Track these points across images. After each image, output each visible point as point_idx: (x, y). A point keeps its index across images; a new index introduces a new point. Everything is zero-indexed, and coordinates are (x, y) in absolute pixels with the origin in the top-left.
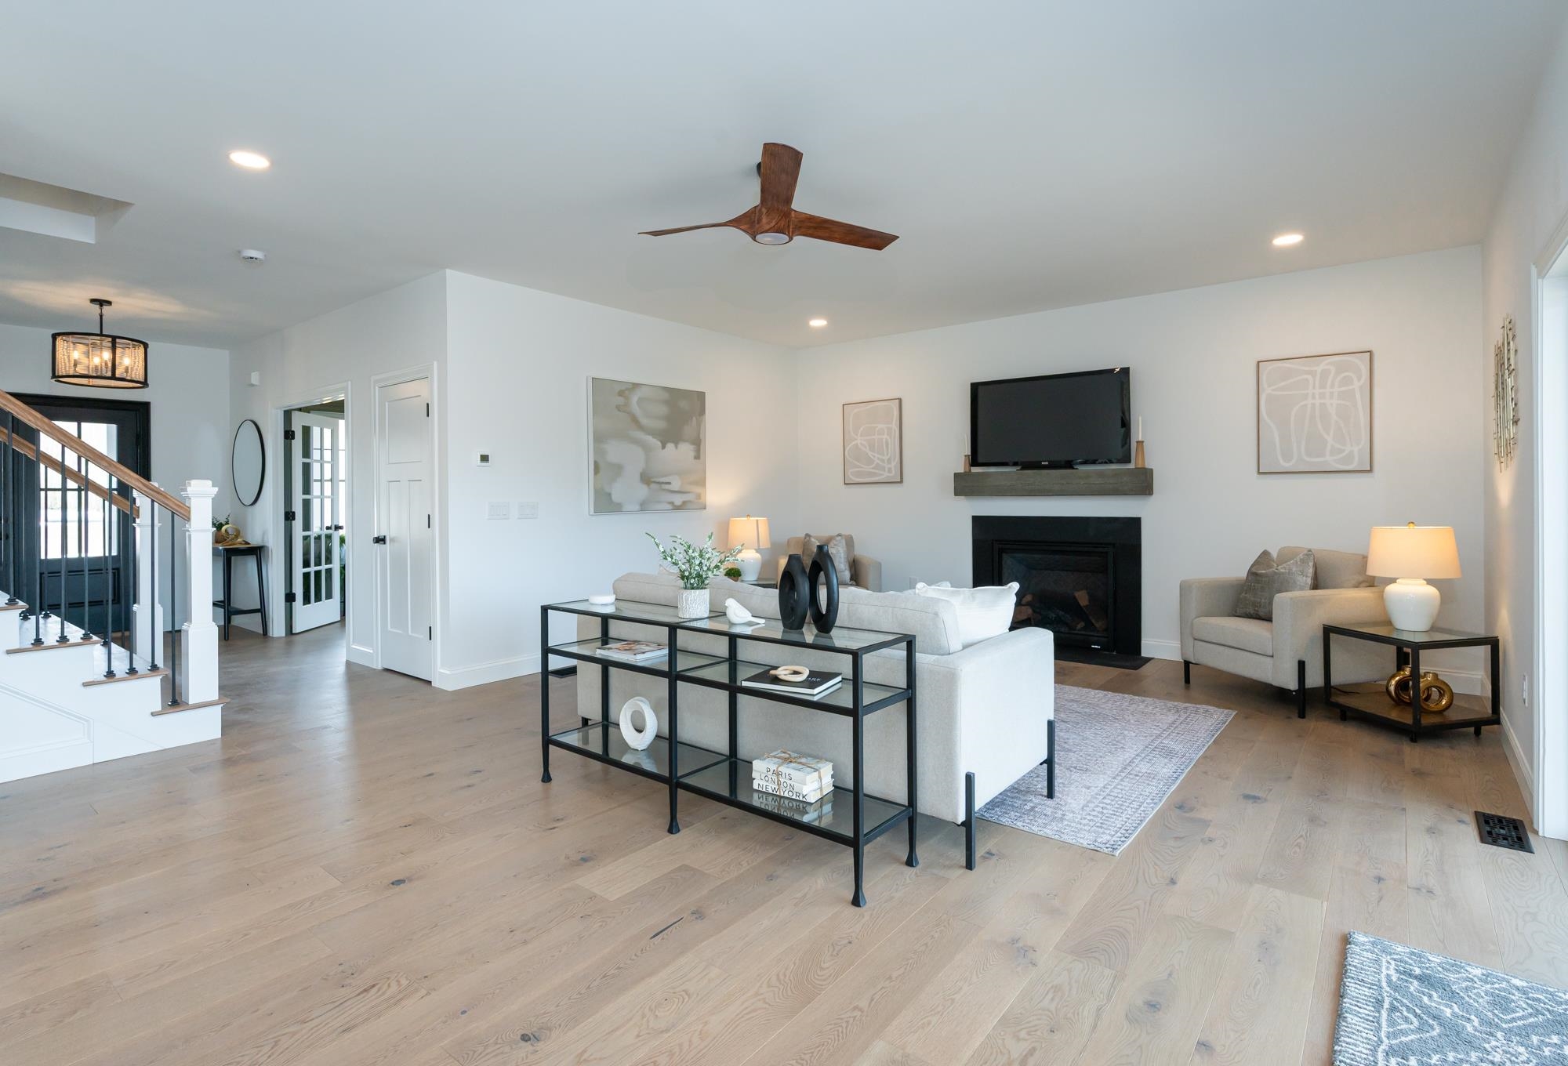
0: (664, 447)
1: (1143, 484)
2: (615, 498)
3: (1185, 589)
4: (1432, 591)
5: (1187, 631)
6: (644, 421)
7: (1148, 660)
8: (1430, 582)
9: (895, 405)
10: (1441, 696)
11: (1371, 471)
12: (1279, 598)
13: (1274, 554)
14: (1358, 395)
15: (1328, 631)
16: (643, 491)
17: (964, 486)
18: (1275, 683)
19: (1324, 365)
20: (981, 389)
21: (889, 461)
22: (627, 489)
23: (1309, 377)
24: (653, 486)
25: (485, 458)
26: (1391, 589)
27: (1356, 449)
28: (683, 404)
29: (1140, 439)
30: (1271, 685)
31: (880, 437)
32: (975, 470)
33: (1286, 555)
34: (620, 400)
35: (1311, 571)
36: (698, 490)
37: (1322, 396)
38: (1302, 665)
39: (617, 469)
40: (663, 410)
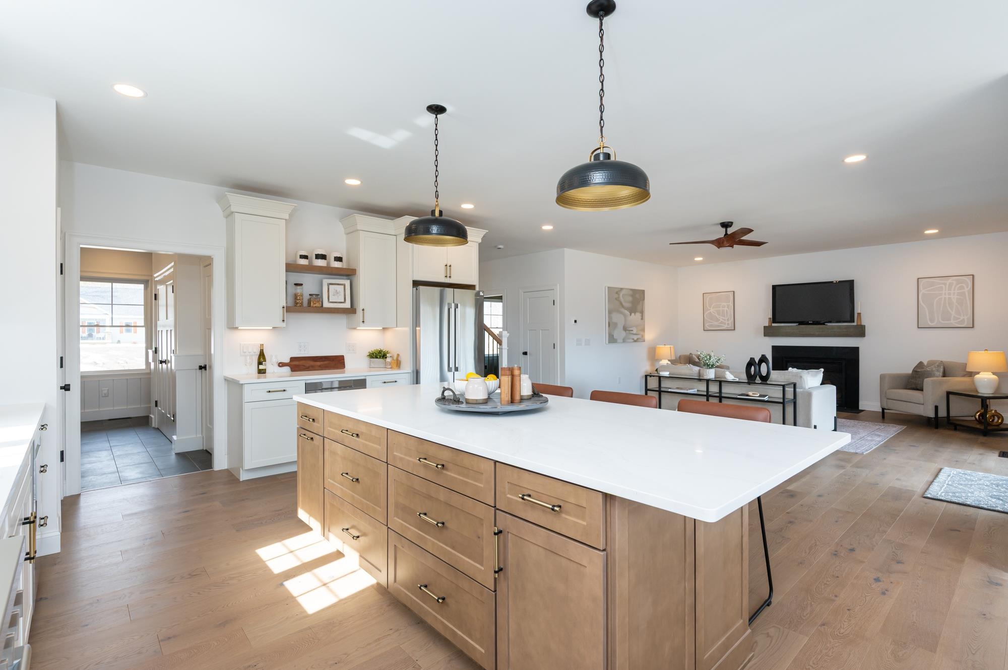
0: (631, 315)
1: (860, 332)
2: (615, 337)
3: (882, 377)
4: (995, 377)
5: (883, 395)
6: (624, 304)
7: (863, 411)
8: (994, 373)
9: (731, 295)
10: (999, 418)
11: (973, 327)
12: (926, 380)
13: (925, 363)
14: (967, 294)
15: (949, 394)
16: (623, 334)
17: (769, 332)
18: (924, 415)
19: (950, 280)
20: (777, 288)
21: (728, 320)
22: (619, 334)
23: (943, 286)
24: (627, 332)
25: (575, 321)
26: (977, 376)
27: (966, 318)
28: (637, 296)
29: (859, 312)
30: (923, 416)
31: (723, 309)
32: (773, 325)
33: (931, 363)
34: (616, 296)
35: (942, 370)
36: (642, 333)
37: (949, 294)
38: (936, 408)
39: (616, 324)
40: (630, 299)
